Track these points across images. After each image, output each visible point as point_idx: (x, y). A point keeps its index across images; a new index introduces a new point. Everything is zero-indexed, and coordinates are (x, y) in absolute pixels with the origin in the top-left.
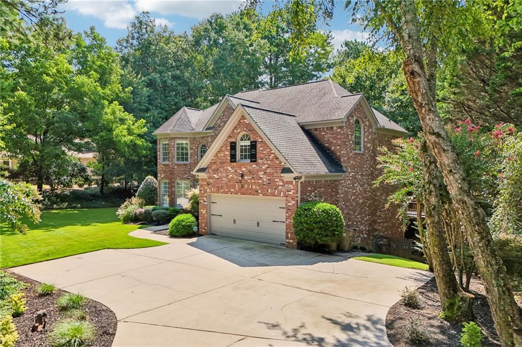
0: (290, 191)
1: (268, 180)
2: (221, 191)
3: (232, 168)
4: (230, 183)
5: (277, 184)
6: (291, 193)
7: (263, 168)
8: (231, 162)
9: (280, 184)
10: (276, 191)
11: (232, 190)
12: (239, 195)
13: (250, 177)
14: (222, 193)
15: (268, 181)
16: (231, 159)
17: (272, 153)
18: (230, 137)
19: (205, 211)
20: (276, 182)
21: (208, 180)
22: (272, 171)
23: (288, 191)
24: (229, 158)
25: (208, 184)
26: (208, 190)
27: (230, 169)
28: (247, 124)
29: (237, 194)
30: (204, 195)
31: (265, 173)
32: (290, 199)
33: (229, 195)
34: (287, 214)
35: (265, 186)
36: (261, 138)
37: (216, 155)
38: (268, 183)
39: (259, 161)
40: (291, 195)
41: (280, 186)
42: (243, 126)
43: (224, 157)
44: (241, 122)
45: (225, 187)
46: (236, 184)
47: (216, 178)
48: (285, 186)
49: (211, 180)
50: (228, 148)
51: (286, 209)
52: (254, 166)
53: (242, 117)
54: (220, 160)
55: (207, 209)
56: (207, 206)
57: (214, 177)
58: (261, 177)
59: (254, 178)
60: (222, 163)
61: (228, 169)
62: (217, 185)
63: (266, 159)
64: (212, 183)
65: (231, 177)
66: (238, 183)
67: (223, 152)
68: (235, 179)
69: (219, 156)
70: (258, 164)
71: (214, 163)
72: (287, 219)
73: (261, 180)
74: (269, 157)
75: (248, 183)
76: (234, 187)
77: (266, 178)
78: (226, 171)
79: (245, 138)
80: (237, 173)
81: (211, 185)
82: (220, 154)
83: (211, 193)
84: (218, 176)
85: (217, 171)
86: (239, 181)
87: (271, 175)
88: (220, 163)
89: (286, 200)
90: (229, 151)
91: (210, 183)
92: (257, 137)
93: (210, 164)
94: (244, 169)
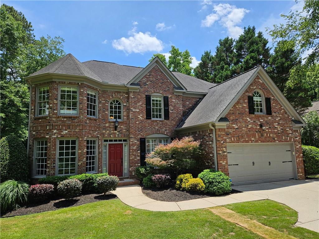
0: (297, 138)
1: (282, 129)
2: (242, 140)
3: (251, 119)
5: (288, 132)
6: (298, 139)
7: (277, 120)
8: (250, 113)
9: (290, 132)
10: (288, 138)
11: (253, 139)
12: (260, 143)
13: (268, 127)
14: (243, 142)
16: (250, 111)
17: (282, 109)
18: (247, 91)
19: (225, 162)
20: (287, 131)
21: (226, 130)
22: (283, 123)
23: (296, 137)
24: (247, 110)
25: (227, 134)
26: (228, 140)
27: (249, 120)
28: (261, 83)
29: (257, 142)
30: (223, 146)
31: (279, 124)
32: (297, 143)
33: (250, 143)
34: (297, 155)
35: (279, 134)
36: (273, 96)
37: (234, 106)
38: (282, 132)
39: (273, 114)
40: (298, 140)
41: (290, 133)
42: (258, 84)
43: (242, 108)
44: (256, 81)
45: (245, 136)
46: (256, 134)
47: (235, 128)
48: (293, 133)
49: (230, 129)
50: (246, 101)
51: (295, 151)
52: (269, 118)
53: (257, 77)
54: (239, 111)
55: (227, 160)
56: (227, 157)
57: (234, 127)
58: (276, 127)
59: (271, 128)
60: (241, 114)
61: (247, 120)
62: (237, 135)
63: (278, 113)
64: (231, 133)
65: (251, 127)
66: (257, 132)
67: (241, 104)
68: (254, 129)
69: (237, 108)
70: (272, 117)
71: (232, 113)
72: (297, 158)
73: (276, 129)
74: (280, 112)
75: (266, 132)
76: (254, 136)
77: (280, 128)
78: (245, 121)
79: (256, 95)
80: (256, 123)
81: (230, 135)
82: (238, 105)
83: (231, 143)
84: (238, 126)
85: (236, 121)
86: (258, 130)
87: (283, 125)
88: (239, 114)
89: (295, 144)
90: (247, 104)
91: (229, 133)
92: (270, 95)
93: (227, 115)
94: (262, 120)
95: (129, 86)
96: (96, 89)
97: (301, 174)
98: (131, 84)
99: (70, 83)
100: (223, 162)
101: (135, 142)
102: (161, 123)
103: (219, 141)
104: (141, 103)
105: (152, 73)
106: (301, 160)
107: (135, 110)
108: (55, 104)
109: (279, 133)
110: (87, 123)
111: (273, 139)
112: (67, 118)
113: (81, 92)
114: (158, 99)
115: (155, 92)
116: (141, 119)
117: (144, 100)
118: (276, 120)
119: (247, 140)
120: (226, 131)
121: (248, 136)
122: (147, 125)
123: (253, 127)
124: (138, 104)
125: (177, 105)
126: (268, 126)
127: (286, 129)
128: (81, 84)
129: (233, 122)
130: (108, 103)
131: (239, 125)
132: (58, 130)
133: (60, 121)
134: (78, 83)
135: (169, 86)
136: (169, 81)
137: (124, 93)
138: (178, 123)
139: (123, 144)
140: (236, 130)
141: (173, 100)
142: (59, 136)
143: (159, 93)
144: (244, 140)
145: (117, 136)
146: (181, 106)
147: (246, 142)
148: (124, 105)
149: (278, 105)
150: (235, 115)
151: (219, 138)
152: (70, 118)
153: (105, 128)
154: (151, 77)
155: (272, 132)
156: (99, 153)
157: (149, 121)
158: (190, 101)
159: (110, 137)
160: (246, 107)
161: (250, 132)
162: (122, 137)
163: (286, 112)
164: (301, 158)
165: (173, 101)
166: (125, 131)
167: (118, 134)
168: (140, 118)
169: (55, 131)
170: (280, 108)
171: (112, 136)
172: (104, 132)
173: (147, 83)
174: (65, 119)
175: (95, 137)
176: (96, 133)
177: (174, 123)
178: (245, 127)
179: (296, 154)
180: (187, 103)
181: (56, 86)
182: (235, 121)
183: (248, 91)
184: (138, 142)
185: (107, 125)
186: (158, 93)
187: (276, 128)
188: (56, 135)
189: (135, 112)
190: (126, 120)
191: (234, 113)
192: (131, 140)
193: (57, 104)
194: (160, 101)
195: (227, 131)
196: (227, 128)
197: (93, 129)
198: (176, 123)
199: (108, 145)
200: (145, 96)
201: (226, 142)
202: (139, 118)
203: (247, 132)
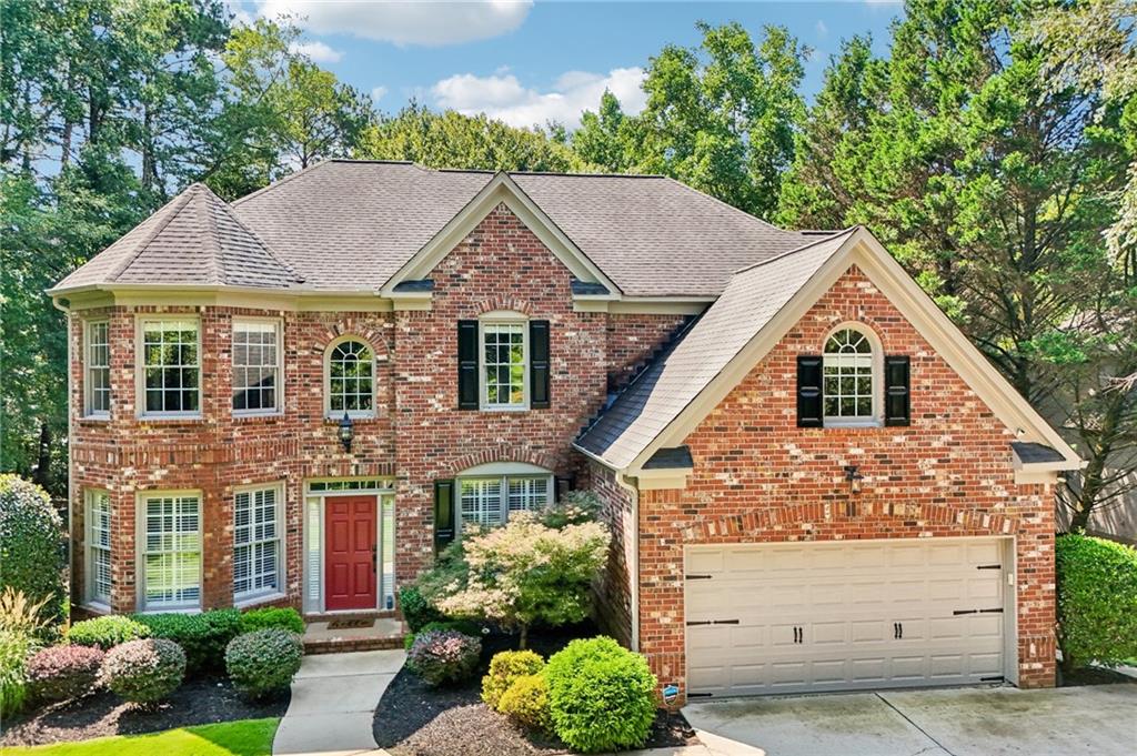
0: (1033, 515)
1: (955, 483)
2: (755, 532)
3: (804, 446)
4: (798, 503)
5: (989, 494)
6: (1036, 521)
7: (936, 444)
8: (801, 425)
9: (998, 494)
10: (987, 519)
11: (806, 526)
12: (838, 541)
13: (886, 478)
14: (758, 540)
15: (955, 489)
16: (801, 414)
17: (969, 399)
18: (794, 336)
19: (673, 614)
20: (986, 488)
21: (687, 495)
22: (968, 455)
23: (1025, 515)
24: (791, 412)
25: (689, 510)
26: (690, 534)
27: (794, 451)
28: (870, 296)
29: (826, 538)
30: (667, 554)
31: (943, 462)
32: (1033, 539)
33: (793, 542)
34: (1024, 587)
35: (941, 505)
36: (927, 348)
37: (730, 399)
38: (955, 495)
39: (920, 421)
40: (1039, 526)
41: (1000, 499)
42: (851, 302)
43: (765, 406)
44: (844, 290)
45: (773, 516)
46: (822, 505)
47: (726, 487)
48: (1015, 499)
49: (704, 493)
50: (787, 376)
51: (1019, 571)
52: (897, 439)
53: (848, 272)
54: (750, 418)
55: (682, 608)
56: (682, 595)
57: (721, 481)
58: (927, 474)
59: (900, 479)
60: (759, 429)
61: (787, 452)
62: (732, 511)
63: (947, 416)
64: (705, 505)
65: (802, 480)
66: (832, 497)
67: (759, 388)
68: (817, 486)
69: (741, 406)
70: (914, 433)
71: (717, 429)
72: (1025, 599)
73: (929, 484)
74: (957, 410)
75: (877, 496)
76: (814, 514)
77: (948, 478)
78: (775, 458)
79: (848, 344)
80: (828, 463)
81: (702, 512)
82: (745, 395)
83: (703, 542)
84: (739, 476)
85: (735, 459)
86: (836, 491)
87: (967, 466)
88: (747, 429)
89: (1019, 543)
90: (788, 388)
91: (696, 506)
92: (911, 343)
93: (694, 435)
94: (859, 451)
95: (389, 293)
96: (274, 314)
97: (1038, 666)
98: (400, 287)
99: (170, 307)
100: (665, 615)
101: (416, 492)
102: (516, 421)
103: (652, 536)
104: (440, 353)
105: (485, 237)
106: (1045, 609)
107: (418, 379)
108: (125, 382)
109: (944, 500)
110: (231, 440)
111: (906, 524)
112: (165, 426)
113: (209, 335)
114: (510, 331)
115: (494, 307)
116: (440, 411)
117: (451, 340)
118: (929, 444)
119: (778, 532)
120: (686, 500)
121: (784, 515)
122: (463, 431)
123: (811, 480)
124: (429, 356)
125: (583, 350)
126: (886, 474)
127: (979, 483)
128: (208, 308)
129: (717, 465)
130: (318, 358)
131: (745, 473)
132: (137, 468)
133: (142, 437)
134: (198, 309)
135: (554, 281)
136: (551, 259)
137: (379, 315)
138: (587, 421)
139: (375, 497)
140: (730, 494)
141: (567, 334)
142: (143, 487)
143: (512, 309)
144: (762, 533)
145: (353, 472)
146: (602, 355)
147: (773, 540)
148: (378, 362)
149: (947, 382)
150: (730, 435)
151: (652, 525)
152: (172, 426)
153: (311, 446)
154: (479, 250)
155: (904, 496)
156: (291, 530)
157: (470, 417)
158: (642, 331)
159: (330, 475)
160: (785, 400)
161: (796, 498)
162: (369, 474)
163: (985, 408)
164: (1045, 598)
165: (569, 337)
166: (381, 451)
167: (357, 467)
168: (436, 406)
169: (128, 471)
170: (956, 393)
171: (334, 471)
172: (308, 457)
173: (465, 276)
174: (160, 432)
175: (270, 480)
176: (276, 464)
177: (571, 420)
178: (771, 481)
179: (1020, 583)
180: (631, 339)
181: (126, 321)
182: (727, 459)
183: (800, 336)
184: (428, 495)
185: (318, 434)
186: (506, 308)
187: (928, 477)
188: (132, 482)
189: (415, 386)
190: (385, 414)
191: (725, 429)
192: (402, 488)
193: (132, 381)
194: (518, 338)
195: (690, 499)
196: (691, 489)
197: (260, 455)
198: (577, 421)
199: (323, 500)
200: (454, 325)
201: (680, 541)
202: (431, 405)
203: (782, 498)
